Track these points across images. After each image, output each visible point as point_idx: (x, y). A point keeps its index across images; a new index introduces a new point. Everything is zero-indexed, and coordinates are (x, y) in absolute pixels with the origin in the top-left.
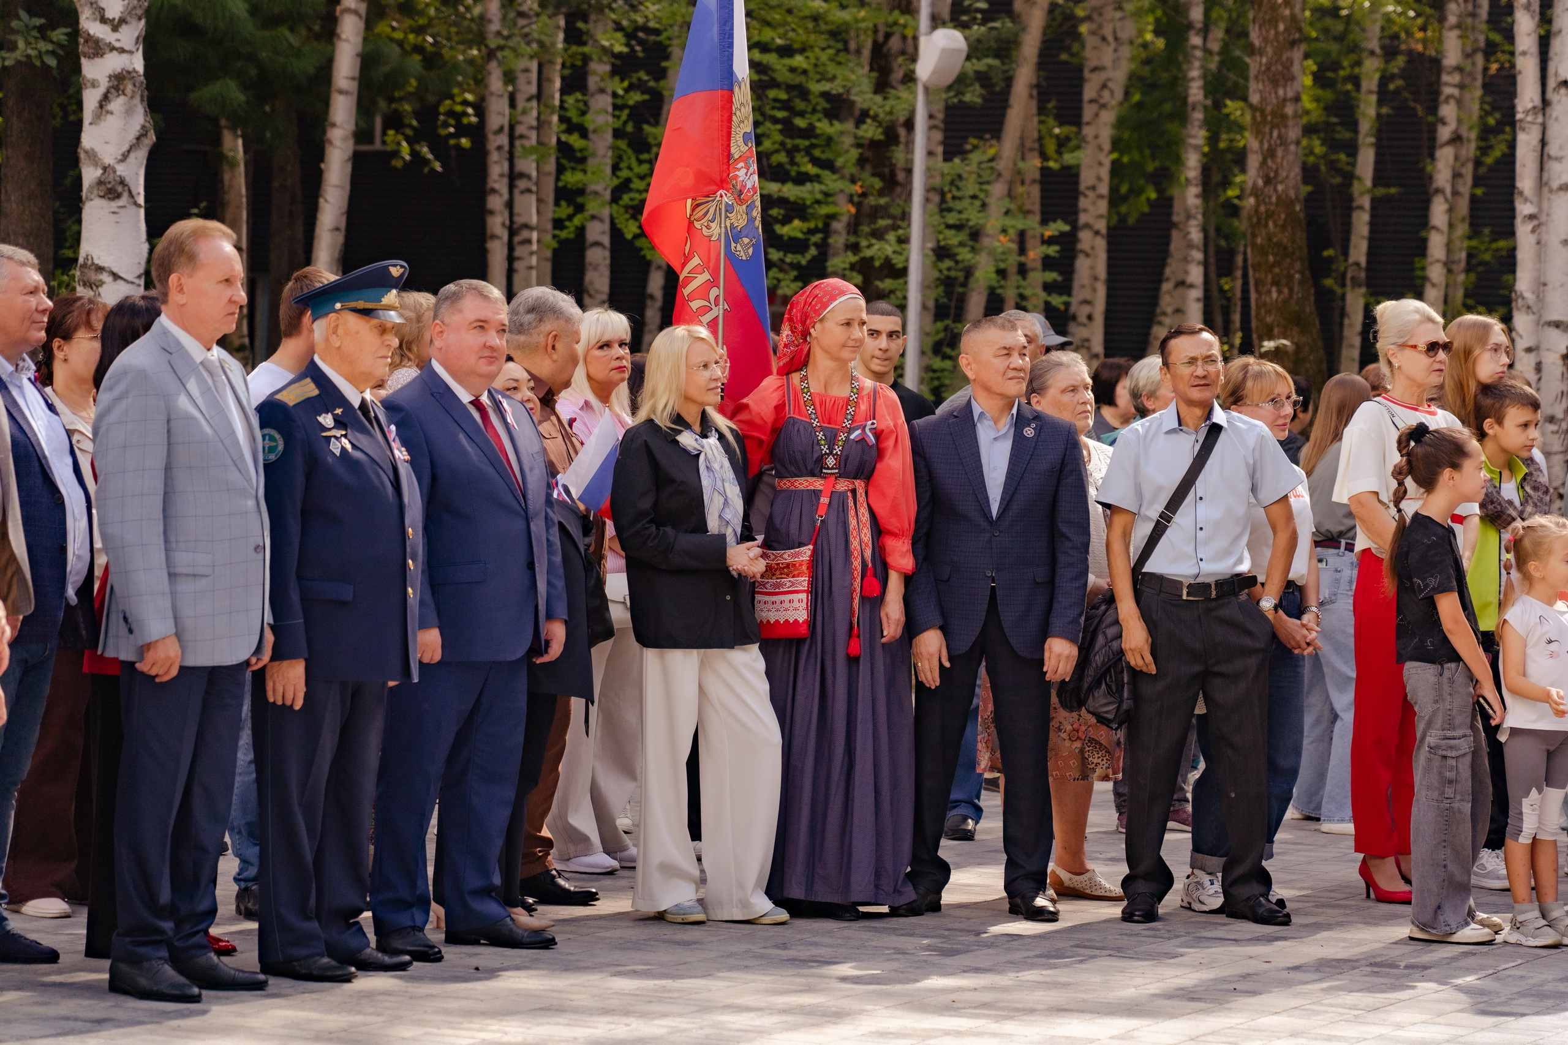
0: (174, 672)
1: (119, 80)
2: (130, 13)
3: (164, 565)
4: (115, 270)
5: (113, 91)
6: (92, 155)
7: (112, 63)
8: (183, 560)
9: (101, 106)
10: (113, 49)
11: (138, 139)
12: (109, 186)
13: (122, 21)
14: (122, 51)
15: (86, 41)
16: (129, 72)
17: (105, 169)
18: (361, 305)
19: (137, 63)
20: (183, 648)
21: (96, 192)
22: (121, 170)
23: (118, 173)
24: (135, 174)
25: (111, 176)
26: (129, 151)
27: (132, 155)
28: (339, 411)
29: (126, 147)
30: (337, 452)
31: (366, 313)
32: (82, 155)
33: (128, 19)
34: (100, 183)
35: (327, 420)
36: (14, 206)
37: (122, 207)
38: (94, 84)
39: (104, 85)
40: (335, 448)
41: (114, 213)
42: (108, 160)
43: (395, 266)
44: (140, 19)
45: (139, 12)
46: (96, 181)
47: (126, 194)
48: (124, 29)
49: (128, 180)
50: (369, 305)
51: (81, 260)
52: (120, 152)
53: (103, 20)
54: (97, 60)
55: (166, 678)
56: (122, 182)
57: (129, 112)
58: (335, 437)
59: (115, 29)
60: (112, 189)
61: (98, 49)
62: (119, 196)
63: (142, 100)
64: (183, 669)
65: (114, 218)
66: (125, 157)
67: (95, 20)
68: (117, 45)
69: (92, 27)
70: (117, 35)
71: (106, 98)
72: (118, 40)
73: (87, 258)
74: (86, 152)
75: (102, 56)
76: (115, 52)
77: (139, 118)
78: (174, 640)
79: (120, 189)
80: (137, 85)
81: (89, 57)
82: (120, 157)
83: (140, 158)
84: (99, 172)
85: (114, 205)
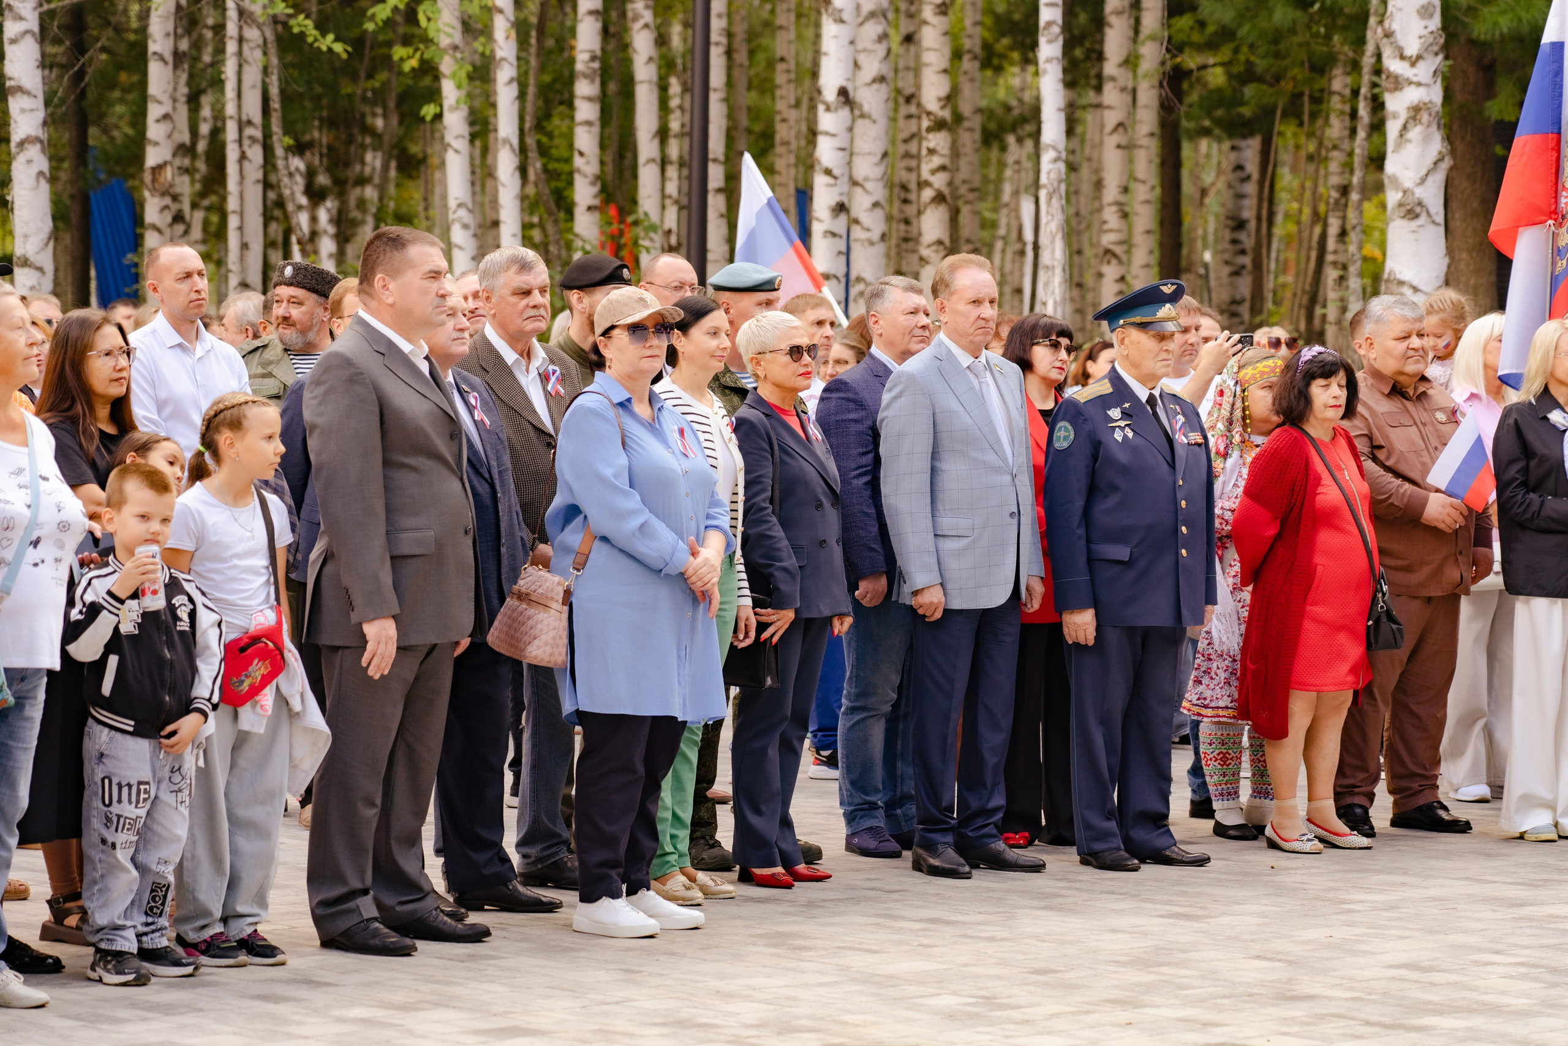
0: (938, 615)
1: (1416, 111)
2: (1426, 49)
3: (931, 529)
4: (1415, 283)
5: (1411, 121)
6: (1394, 179)
7: (1411, 96)
8: (946, 523)
9: (1401, 136)
10: (1411, 83)
11: (1435, 163)
12: (1408, 207)
13: (1419, 57)
14: (1419, 84)
15: (1388, 77)
16: (1425, 104)
17: (1405, 192)
18: (1138, 319)
19: (1435, 95)
20: (945, 594)
21: (1397, 213)
22: (1420, 192)
23: (1417, 196)
24: (1432, 195)
25: (1410, 198)
26: (1427, 175)
27: (1430, 179)
28: (1127, 405)
29: (1424, 172)
30: (1120, 439)
31: (1143, 326)
32: (1386, 181)
33: (1425, 55)
34: (1401, 205)
35: (1115, 413)
36: (1458, 223)
37: (1421, 226)
38: (1395, 116)
39: (1403, 115)
40: (1118, 436)
41: (1413, 232)
42: (1408, 184)
43: (1166, 285)
44: (1436, 54)
45: (1436, 48)
46: (1397, 203)
47: (1424, 215)
48: (1421, 64)
49: (1426, 202)
50: (1145, 320)
51: (1386, 276)
52: (1419, 176)
53: (1402, 57)
54: (1397, 94)
55: (932, 619)
56: (1420, 204)
57: (1426, 139)
58: (1119, 427)
59: (1413, 64)
60: (1412, 211)
61: (1398, 83)
62: (1417, 216)
63: (1439, 128)
64: (946, 611)
65: (1413, 236)
66: (1423, 181)
67: (1395, 57)
68: (1415, 79)
69: (1393, 65)
70: (1414, 71)
71: (1405, 127)
72: (1415, 75)
73: (1390, 274)
74: (1389, 177)
75: (1401, 89)
76: (1413, 87)
77: (1437, 145)
78: (939, 589)
79: (1418, 210)
80: (1433, 114)
81: (1391, 91)
82: (1418, 181)
83: (1438, 180)
84: (1400, 195)
85: (1414, 224)
